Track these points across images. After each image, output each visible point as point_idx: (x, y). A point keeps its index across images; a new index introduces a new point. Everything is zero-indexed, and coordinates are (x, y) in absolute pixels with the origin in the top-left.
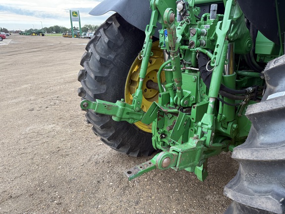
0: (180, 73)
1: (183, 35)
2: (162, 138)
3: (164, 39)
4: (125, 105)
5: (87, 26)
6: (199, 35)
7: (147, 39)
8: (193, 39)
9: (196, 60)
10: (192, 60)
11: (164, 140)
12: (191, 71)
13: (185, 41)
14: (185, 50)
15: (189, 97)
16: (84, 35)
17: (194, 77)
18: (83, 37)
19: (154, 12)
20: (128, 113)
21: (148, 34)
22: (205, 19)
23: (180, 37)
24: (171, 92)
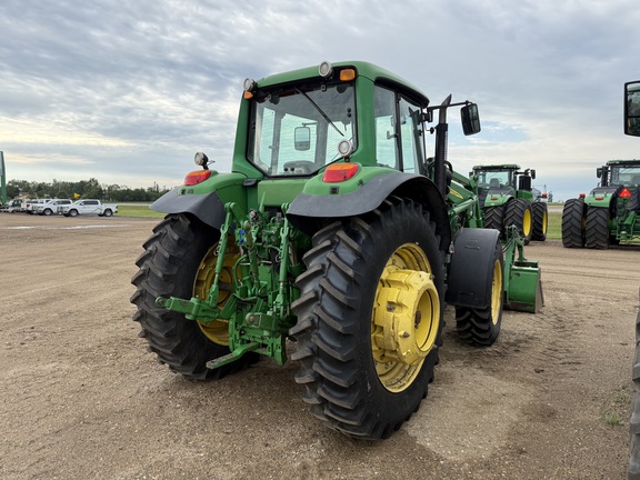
0: (256, 266)
1: (257, 236)
2: (241, 334)
3: (239, 236)
4: (200, 302)
5: (17, 183)
6: (270, 235)
7: (222, 237)
8: (265, 239)
9: (269, 255)
10: (265, 254)
11: (244, 337)
12: (265, 264)
13: (259, 240)
14: (258, 247)
15: (266, 287)
16: (13, 205)
17: (268, 269)
18: (10, 209)
19: (228, 214)
20: (204, 311)
21: (223, 232)
22: (274, 221)
23: (255, 239)
24: (248, 285)
